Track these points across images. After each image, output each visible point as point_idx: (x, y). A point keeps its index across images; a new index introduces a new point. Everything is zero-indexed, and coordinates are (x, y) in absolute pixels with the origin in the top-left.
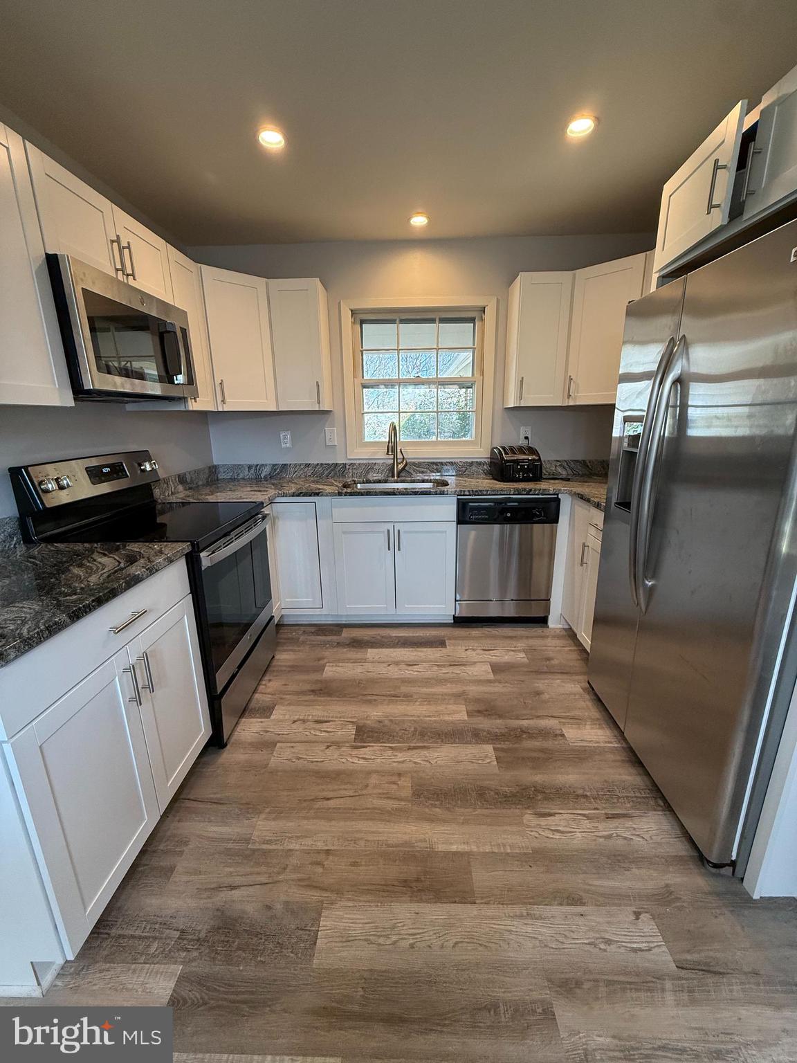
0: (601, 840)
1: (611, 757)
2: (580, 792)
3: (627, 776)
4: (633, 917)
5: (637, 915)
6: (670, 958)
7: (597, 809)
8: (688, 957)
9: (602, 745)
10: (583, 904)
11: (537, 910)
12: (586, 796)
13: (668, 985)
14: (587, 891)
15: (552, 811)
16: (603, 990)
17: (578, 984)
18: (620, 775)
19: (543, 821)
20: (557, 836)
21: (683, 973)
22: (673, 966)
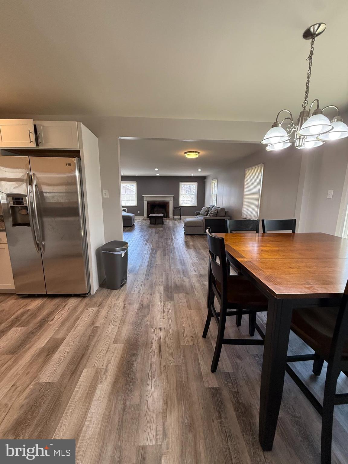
0: (68, 310)
1: (47, 302)
2: (53, 310)
3: (56, 301)
4: (87, 310)
5: (87, 309)
6: (97, 308)
7: (60, 309)
8: (98, 305)
9: (42, 302)
10: (80, 317)
11: (76, 325)
12: (54, 310)
13: (100, 309)
14: (78, 316)
15: (53, 317)
16: (96, 318)
17: (94, 321)
18: (54, 302)
19: (54, 320)
20: (61, 318)
21: (99, 307)
22: (98, 308)
